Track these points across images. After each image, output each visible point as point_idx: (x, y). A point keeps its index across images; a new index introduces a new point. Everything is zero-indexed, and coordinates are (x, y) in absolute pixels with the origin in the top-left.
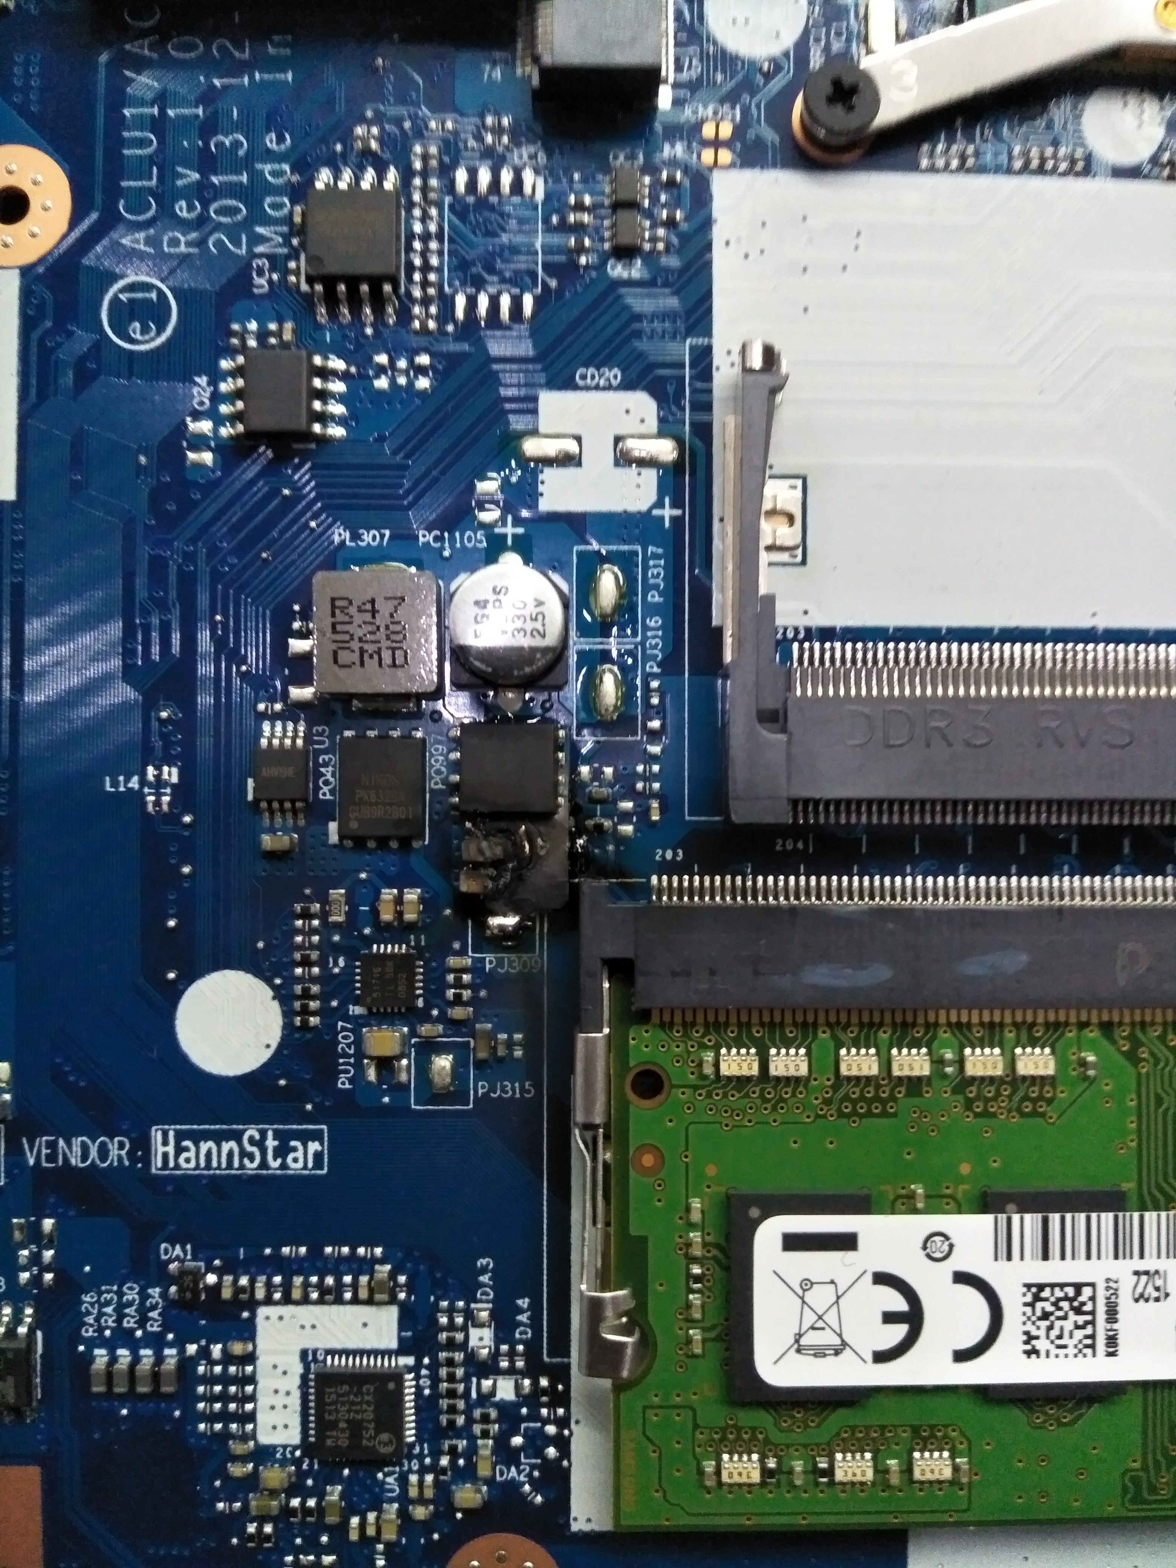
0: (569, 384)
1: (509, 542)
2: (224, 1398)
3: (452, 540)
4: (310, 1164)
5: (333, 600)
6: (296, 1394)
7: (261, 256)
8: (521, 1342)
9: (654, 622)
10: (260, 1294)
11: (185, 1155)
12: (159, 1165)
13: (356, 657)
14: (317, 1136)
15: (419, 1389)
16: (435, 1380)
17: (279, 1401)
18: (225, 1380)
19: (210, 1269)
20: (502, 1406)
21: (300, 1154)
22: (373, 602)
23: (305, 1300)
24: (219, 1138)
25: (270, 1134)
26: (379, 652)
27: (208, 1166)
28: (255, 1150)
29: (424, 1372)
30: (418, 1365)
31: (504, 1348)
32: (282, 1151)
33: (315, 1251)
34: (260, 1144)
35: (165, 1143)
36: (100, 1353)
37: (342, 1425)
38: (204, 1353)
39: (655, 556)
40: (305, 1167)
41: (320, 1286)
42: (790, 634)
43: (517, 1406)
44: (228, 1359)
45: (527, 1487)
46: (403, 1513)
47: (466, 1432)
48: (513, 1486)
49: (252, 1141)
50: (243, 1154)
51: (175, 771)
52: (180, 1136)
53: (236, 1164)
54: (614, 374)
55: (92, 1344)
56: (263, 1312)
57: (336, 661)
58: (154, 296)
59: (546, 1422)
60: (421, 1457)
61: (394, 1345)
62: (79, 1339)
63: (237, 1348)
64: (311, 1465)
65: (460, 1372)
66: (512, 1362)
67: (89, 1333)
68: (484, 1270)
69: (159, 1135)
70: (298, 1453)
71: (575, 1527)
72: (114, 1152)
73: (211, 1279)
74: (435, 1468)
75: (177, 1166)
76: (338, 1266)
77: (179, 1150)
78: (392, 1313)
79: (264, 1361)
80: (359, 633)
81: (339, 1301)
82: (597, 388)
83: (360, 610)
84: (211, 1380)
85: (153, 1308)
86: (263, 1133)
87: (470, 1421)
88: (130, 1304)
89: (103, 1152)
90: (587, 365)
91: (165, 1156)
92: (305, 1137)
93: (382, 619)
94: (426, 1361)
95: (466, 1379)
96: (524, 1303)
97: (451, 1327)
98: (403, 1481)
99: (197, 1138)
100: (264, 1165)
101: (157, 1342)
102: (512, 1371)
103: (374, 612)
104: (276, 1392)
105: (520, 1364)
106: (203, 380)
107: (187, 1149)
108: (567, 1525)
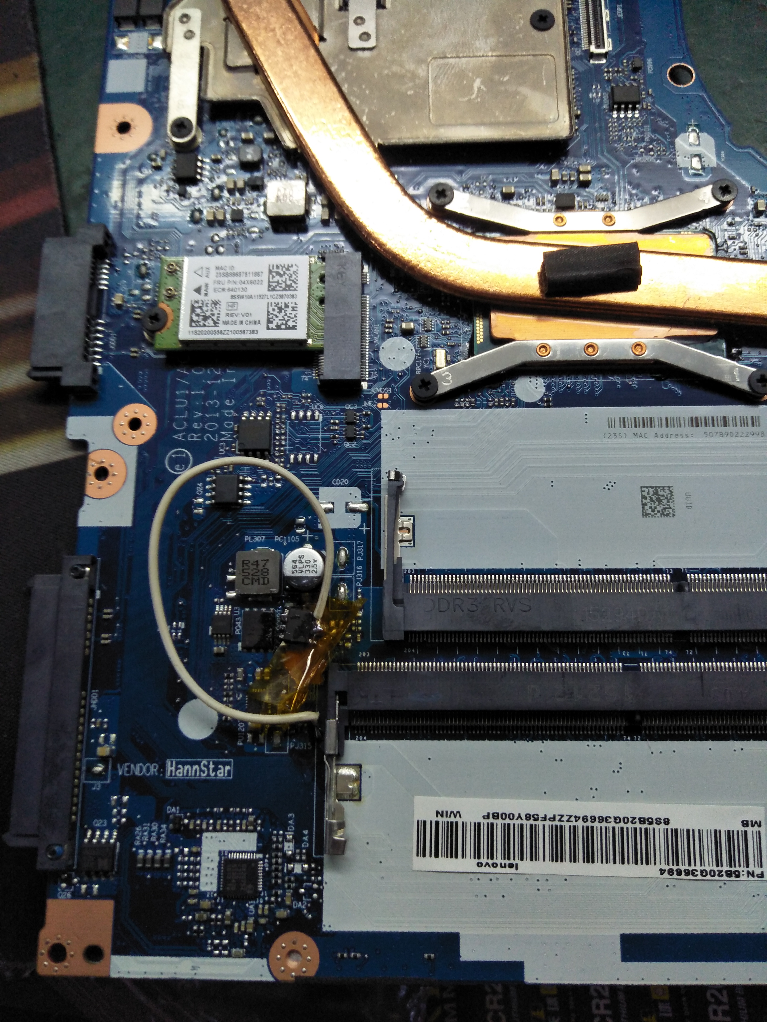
0: (330, 485)
1: (308, 539)
2: (188, 871)
3: (287, 540)
4: (226, 775)
5: (243, 561)
6: (216, 869)
7: (223, 441)
8: (304, 848)
9: (359, 568)
10: (204, 827)
11: (179, 771)
12: (169, 774)
13: (250, 581)
14: (229, 764)
15: (264, 867)
16: (270, 864)
17: (209, 872)
18: (189, 863)
19: (186, 817)
20: (296, 876)
21: (222, 771)
22: (257, 561)
23: (221, 830)
24: (192, 764)
25: (211, 763)
26: (259, 579)
27: (187, 775)
28: (205, 769)
29: (266, 861)
30: (264, 858)
31: (298, 851)
32: (216, 770)
33: (226, 810)
34: (207, 767)
35: (172, 766)
36: (141, 851)
37: (234, 881)
38: (182, 852)
39: (360, 544)
40: (224, 776)
41: (228, 825)
42: (409, 572)
43: (301, 875)
44: (191, 854)
45: (305, 911)
46: (256, 922)
47: (281, 887)
48: (300, 910)
49: (204, 765)
50: (201, 770)
51: (183, 624)
52: (178, 763)
53: (198, 774)
54: (346, 481)
55: (138, 848)
56: (205, 835)
57: (243, 583)
58: (184, 455)
59: (313, 882)
60: (264, 897)
61: (255, 849)
62: (132, 845)
63: (194, 849)
64: (220, 900)
65: (280, 861)
66: (301, 857)
67: (137, 843)
68: (291, 819)
69: (169, 764)
70: (215, 895)
71: (324, 929)
72: (152, 769)
73: (186, 821)
74: (269, 902)
75: (175, 776)
76: (235, 816)
77: (177, 769)
78: (254, 836)
79: (204, 855)
80: (252, 573)
81: (234, 830)
82: (340, 486)
83: (252, 564)
84: (183, 863)
85: (163, 833)
86: (209, 762)
87: (284, 882)
88: (154, 831)
89: (148, 770)
90: (335, 478)
91: (171, 771)
92: (224, 764)
93: (260, 567)
94: (267, 856)
95: (282, 864)
96: (306, 832)
97: (278, 842)
98: (256, 907)
99: (184, 764)
100: (208, 775)
101: (163, 847)
102: (301, 861)
103: (257, 565)
104: (208, 868)
105: (304, 858)
106: (200, 484)
107: (179, 769)
108: (321, 928)
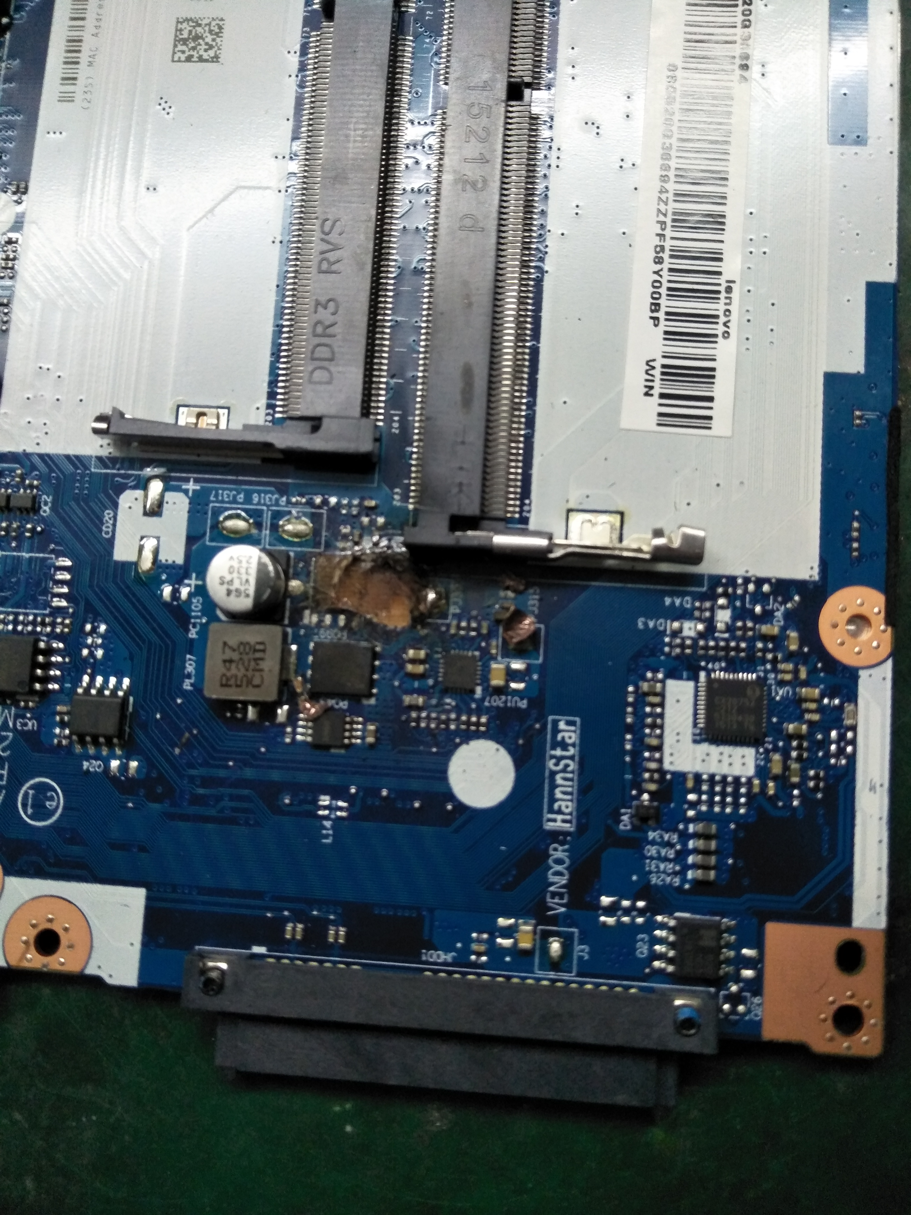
0: (111, 542)
1: (200, 583)
2: (723, 795)
3: (196, 617)
4: (573, 728)
5: (222, 685)
6: (722, 748)
7: (15, 724)
8: (693, 604)
9: (255, 498)
10: (654, 766)
11: (564, 809)
12: (568, 825)
13: (257, 674)
14: (555, 723)
15: (721, 670)
16: (715, 659)
17: (726, 760)
18: (711, 793)
19: (639, 797)
20: (734, 618)
21: (566, 735)
22: (225, 661)
23: (661, 737)
24: (553, 786)
25: (553, 752)
26: (256, 660)
27: (571, 794)
28: (563, 763)
29: (710, 666)
30: (705, 669)
31: (697, 614)
32: (564, 746)
33: (629, 728)
34: (559, 759)
35: (555, 820)
36: (690, 875)
37: (740, 718)
38: (693, 805)
39: (216, 496)
40: (575, 732)
41: (652, 727)
42: (270, 418)
43: (734, 608)
44: (696, 789)
45: (789, 605)
46: (805, 684)
47: (751, 641)
48: (787, 615)
49: (557, 764)
50: (564, 771)
51: (322, 797)
52: (551, 811)
53: (570, 776)
54: (108, 514)
55: (684, 880)
56: (667, 766)
57: (258, 686)
58: (31, 792)
59: (746, 591)
60: (766, 672)
61: (691, 684)
62: (680, 889)
63: (690, 784)
64: (769, 743)
65: (712, 643)
66: (706, 610)
67: (677, 881)
68: (646, 624)
69: (551, 824)
70: (761, 750)
71: (816, 578)
72: (559, 854)
73: (645, 796)
74: (774, 662)
75: (570, 814)
76: (639, 715)
77: (560, 812)
78: (670, 683)
79: (698, 767)
80: (243, 670)
81: (661, 716)
82: (114, 525)
84: (711, 803)
85: (662, 837)
86: (553, 757)
87: (743, 638)
88: (658, 852)
89: (559, 862)
90: (101, 531)
91: (564, 821)
92: (556, 731)
93: (235, 656)
94: (703, 664)
95: (716, 639)
96: (668, 601)
97: (683, 646)
98: (781, 683)
99: (553, 800)
100: (572, 758)
101: (685, 836)
102: (712, 610)
103: (231, 661)
104: (720, 761)
105: (708, 604)
106: (86, 764)
107: (560, 807)
108: (814, 583)
